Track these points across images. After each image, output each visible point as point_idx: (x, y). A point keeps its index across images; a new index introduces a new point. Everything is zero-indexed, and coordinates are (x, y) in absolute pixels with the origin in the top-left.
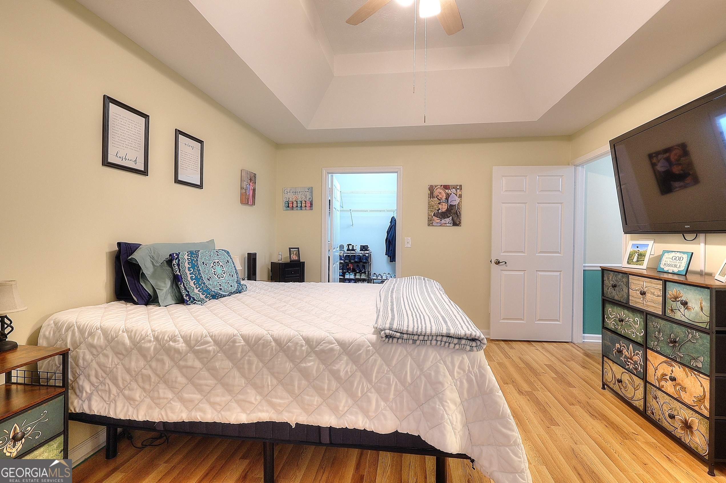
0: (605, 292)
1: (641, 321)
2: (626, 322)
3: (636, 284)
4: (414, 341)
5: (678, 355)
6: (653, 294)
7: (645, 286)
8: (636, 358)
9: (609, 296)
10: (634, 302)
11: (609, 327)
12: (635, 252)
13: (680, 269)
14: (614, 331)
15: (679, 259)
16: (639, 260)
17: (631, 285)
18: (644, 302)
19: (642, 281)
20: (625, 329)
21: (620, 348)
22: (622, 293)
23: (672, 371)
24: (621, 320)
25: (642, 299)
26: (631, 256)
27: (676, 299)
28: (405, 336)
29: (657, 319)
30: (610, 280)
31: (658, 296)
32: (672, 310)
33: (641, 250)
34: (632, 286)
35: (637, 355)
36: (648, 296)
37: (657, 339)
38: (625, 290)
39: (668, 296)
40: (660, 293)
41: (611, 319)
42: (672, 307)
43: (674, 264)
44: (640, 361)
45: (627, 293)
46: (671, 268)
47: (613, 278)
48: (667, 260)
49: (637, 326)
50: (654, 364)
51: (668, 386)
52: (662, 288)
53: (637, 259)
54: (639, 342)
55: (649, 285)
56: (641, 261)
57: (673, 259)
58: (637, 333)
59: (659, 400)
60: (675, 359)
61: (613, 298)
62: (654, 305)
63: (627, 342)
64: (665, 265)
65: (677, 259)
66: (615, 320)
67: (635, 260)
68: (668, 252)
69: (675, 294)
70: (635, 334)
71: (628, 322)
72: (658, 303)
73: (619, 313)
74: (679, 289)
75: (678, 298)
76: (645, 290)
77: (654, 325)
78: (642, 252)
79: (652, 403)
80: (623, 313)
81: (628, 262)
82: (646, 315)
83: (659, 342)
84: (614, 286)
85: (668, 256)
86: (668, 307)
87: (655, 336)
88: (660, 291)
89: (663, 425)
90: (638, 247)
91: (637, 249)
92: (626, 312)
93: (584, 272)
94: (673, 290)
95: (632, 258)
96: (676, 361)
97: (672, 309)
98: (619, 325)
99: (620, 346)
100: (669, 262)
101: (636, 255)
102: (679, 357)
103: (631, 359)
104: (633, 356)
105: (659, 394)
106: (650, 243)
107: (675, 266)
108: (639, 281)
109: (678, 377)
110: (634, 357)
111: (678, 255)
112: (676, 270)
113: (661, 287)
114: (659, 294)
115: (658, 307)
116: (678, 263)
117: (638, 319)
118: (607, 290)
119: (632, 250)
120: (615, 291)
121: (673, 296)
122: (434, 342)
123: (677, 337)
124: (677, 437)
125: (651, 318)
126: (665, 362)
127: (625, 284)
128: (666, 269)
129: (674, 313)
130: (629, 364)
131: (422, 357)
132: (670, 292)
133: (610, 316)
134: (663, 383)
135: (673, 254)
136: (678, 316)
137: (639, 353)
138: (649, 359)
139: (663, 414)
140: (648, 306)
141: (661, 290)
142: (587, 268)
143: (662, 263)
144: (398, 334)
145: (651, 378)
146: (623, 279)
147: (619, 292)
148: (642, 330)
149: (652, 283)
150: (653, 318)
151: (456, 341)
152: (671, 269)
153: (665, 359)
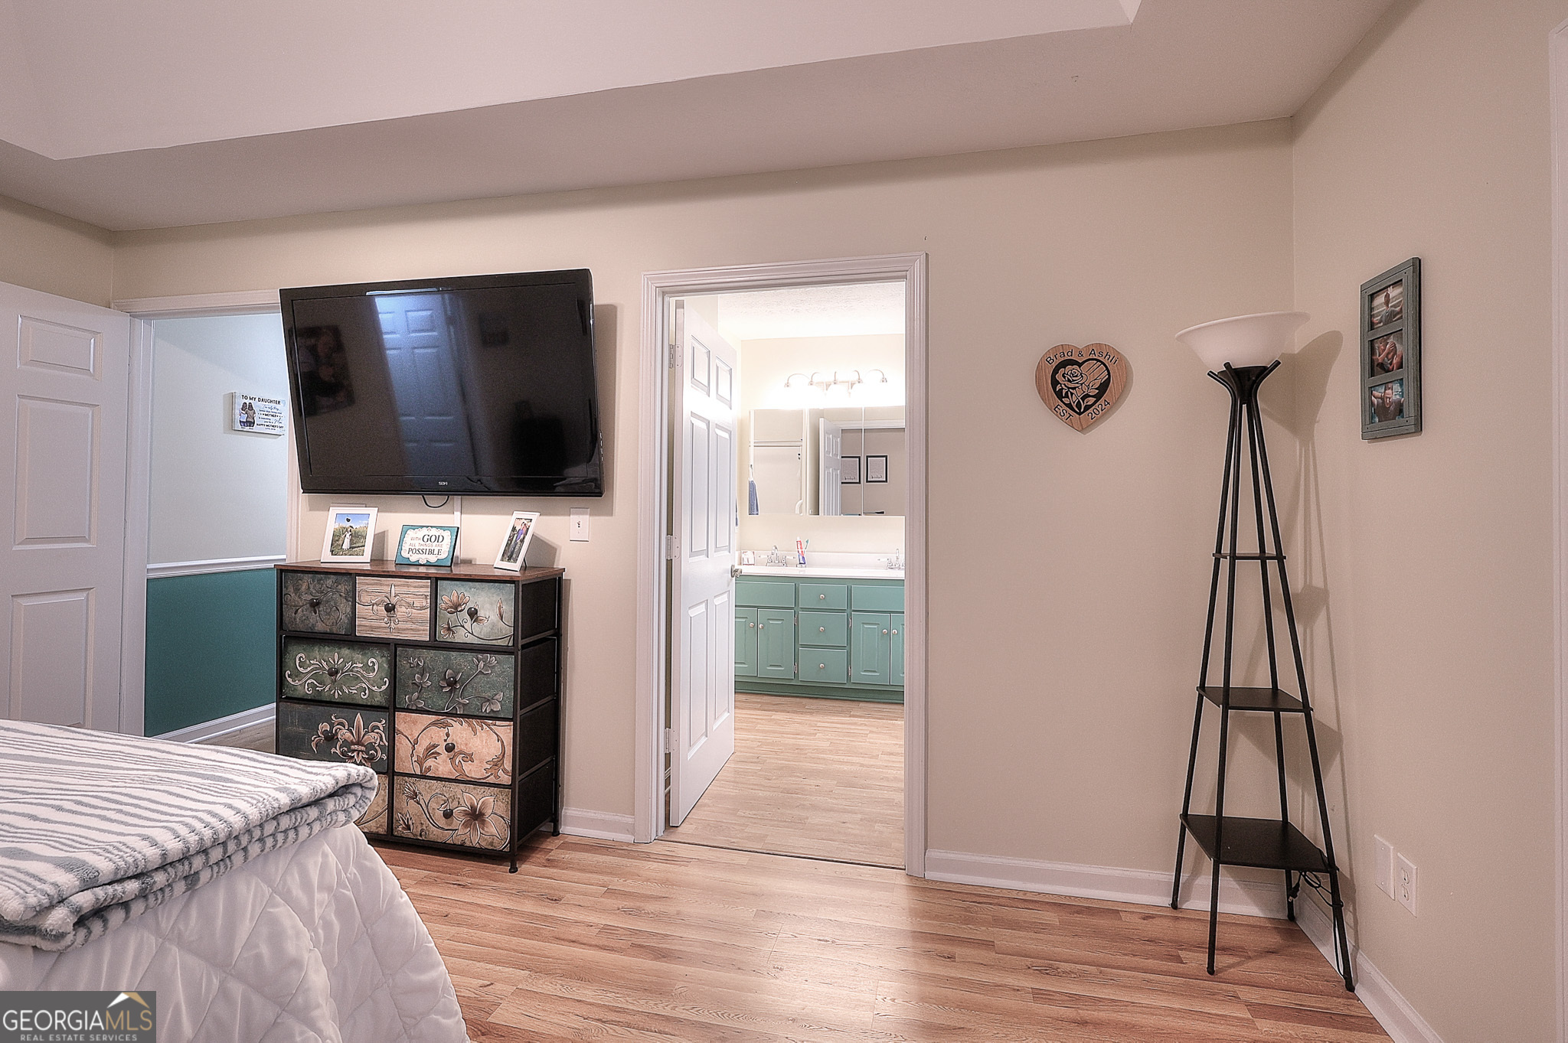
0: (286, 619)
1: (382, 661)
2: (346, 672)
3: (370, 593)
4: (191, 879)
5: (459, 703)
6: (412, 606)
7: (393, 594)
8: (372, 737)
9: (301, 627)
10: (367, 628)
11: (299, 694)
12: (344, 530)
13: (440, 557)
14: (313, 698)
15: (437, 539)
16: (354, 545)
17: (360, 596)
18: (392, 624)
19: (388, 585)
20: (342, 687)
21: (331, 729)
22: (335, 615)
23: (448, 735)
24: (333, 673)
25: (386, 619)
26: (337, 538)
27: (457, 609)
28: (160, 878)
29: (418, 651)
30: (302, 594)
31: (422, 608)
32: (449, 629)
33: (357, 525)
34: (364, 598)
35: (373, 732)
36: (401, 611)
37: (419, 687)
38: (345, 607)
39: (441, 605)
40: (427, 603)
41: (303, 676)
42: (448, 624)
43: (428, 548)
44: (381, 739)
45: (348, 614)
46: (424, 556)
47: (311, 586)
48: (412, 542)
49: (372, 675)
50: (411, 735)
51: (442, 765)
52: (429, 594)
53: (351, 544)
54: (379, 704)
55: (405, 589)
56: (359, 547)
57: (425, 540)
58: (373, 688)
59: (421, 797)
60: (454, 712)
61: (310, 630)
62: (414, 626)
63: (347, 711)
64: (411, 553)
65: (433, 539)
66: (315, 676)
67: (346, 545)
68: (414, 527)
69: (455, 599)
70: (367, 692)
71: (352, 671)
72: (422, 623)
73: (326, 658)
74: (463, 590)
75: (460, 605)
76: (394, 601)
77: (411, 663)
78: (357, 530)
79: (408, 809)
80: (337, 657)
81: (332, 551)
82: (392, 648)
83: (422, 691)
84: (315, 605)
85: (415, 536)
86: (441, 624)
87: (413, 683)
88: (426, 598)
89: (432, 837)
90: (348, 520)
91: (348, 525)
92: (346, 651)
93: (150, 584)
94: (449, 594)
95: (340, 542)
96: (456, 715)
97: (449, 627)
98: (326, 684)
99: (332, 726)
100: (417, 545)
101: (348, 535)
102: (461, 706)
103: (358, 743)
104: (363, 737)
105: (422, 785)
106: (373, 511)
107: (431, 552)
108: (381, 585)
109: (459, 741)
110: (366, 737)
111: (434, 532)
112: (433, 559)
113: (427, 591)
114: (424, 604)
115: (422, 628)
116: (434, 546)
117: (374, 660)
118: (293, 615)
119: (337, 527)
120: (316, 613)
121: (450, 604)
122: (255, 849)
123: (459, 673)
124: (457, 843)
125: (406, 651)
126: (433, 724)
127: (344, 595)
128: (414, 558)
129: (453, 633)
130: (355, 754)
131: (219, 922)
132: (445, 598)
133: (301, 669)
134: (430, 762)
135: (425, 531)
136: (461, 636)
137: (379, 724)
138: (400, 729)
139: (430, 818)
140: (399, 630)
141: (429, 597)
142: (152, 575)
143: (403, 548)
144: (133, 886)
145: (405, 762)
146: (340, 587)
147: (329, 614)
148: (385, 679)
149: (408, 586)
150: (410, 650)
151: (313, 812)
152: (423, 559)
153: (433, 718)
